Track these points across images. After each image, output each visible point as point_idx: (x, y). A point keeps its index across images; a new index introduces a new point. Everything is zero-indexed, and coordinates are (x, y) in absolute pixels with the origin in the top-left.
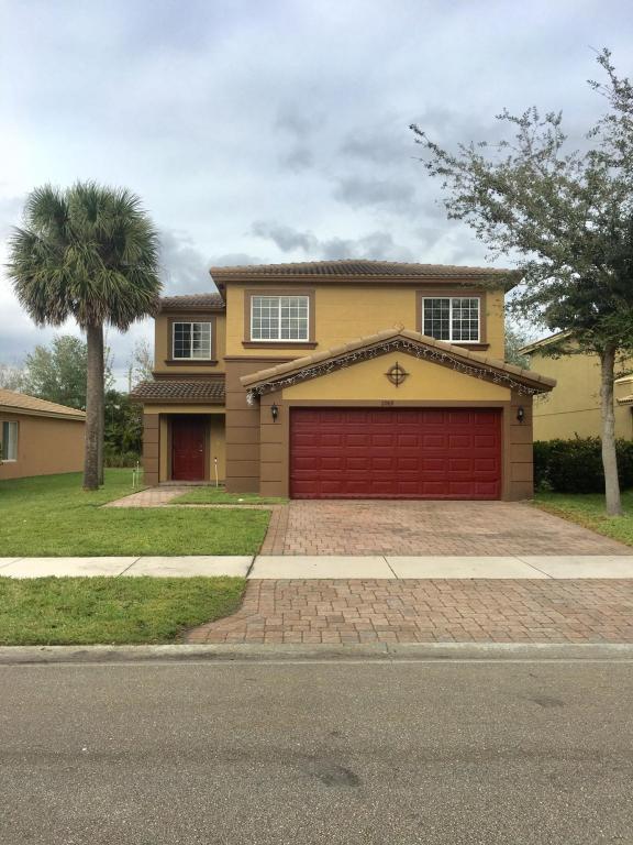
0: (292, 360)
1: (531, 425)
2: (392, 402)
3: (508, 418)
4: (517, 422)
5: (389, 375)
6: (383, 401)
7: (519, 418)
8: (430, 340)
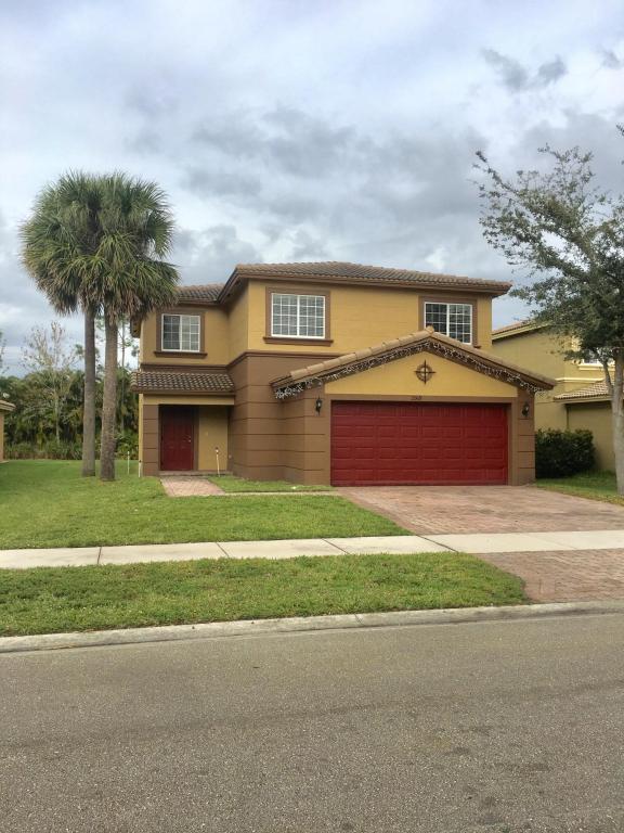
0: (337, 356)
1: (533, 419)
2: (420, 397)
3: (515, 412)
4: (523, 417)
5: (418, 372)
6: (413, 397)
7: (525, 412)
8: (455, 342)
